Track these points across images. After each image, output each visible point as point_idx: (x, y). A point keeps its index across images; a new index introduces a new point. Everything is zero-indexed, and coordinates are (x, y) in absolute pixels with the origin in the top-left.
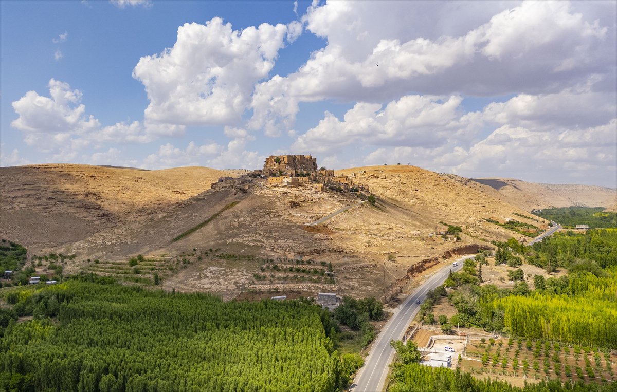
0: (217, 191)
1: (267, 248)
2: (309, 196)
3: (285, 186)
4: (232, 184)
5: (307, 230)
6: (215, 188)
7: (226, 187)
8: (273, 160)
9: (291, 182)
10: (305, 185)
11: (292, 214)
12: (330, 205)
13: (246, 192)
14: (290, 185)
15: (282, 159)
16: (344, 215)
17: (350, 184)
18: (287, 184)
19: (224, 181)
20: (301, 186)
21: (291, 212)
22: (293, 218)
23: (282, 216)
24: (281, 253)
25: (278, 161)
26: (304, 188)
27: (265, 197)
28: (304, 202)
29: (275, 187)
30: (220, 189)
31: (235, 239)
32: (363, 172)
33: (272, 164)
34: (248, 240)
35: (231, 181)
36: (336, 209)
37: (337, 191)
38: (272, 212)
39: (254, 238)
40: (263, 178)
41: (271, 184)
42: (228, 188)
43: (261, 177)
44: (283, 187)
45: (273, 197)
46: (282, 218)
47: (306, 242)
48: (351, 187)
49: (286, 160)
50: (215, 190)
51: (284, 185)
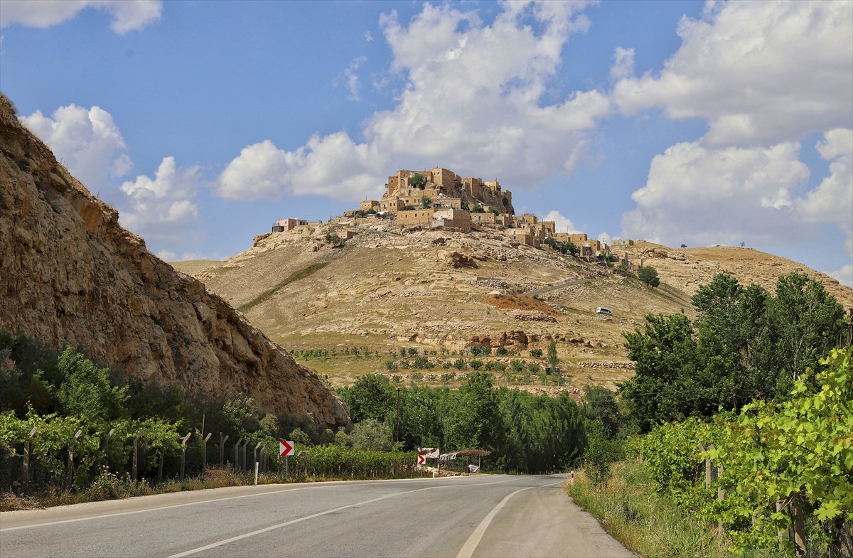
0: (269, 250)
1: (399, 338)
2: (496, 249)
3: (439, 228)
4: (306, 234)
5: (494, 304)
6: (264, 246)
7: (291, 241)
8: (406, 180)
9: (451, 218)
10: (486, 229)
11: (458, 279)
12: (548, 271)
13: (341, 246)
14: (450, 225)
15: (429, 178)
16: (583, 290)
17: (594, 248)
18: (442, 224)
19: (286, 228)
20: (478, 231)
21: (453, 276)
22: (460, 285)
23: (433, 281)
24: (434, 343)
25: (419, 182)
26: (485, 234)
27: (391, 251)
28: (485, 259)
29: (412, 231)
30: (276, 246)
31: (321, 327)
32: (627, 243)
33: (405, 191)
34: (352, 327)
35: (304, 228)
36: (563, 280)
37: (564, 252)
38: (409, 275)
39: (366, 322)
40: (384, 217)
41: (403, 226)
42: (297, 243)
43: (379, 216)
44: (433, 230)
45: (408, 249)
46: (433, 285)
47: (493, 322)
48: (598, 254)
49: (439, 180)
50: (265, 249)
51: (434, 225)
